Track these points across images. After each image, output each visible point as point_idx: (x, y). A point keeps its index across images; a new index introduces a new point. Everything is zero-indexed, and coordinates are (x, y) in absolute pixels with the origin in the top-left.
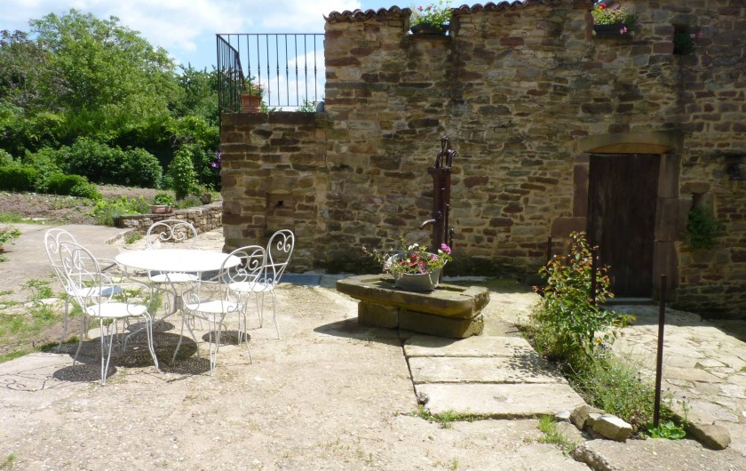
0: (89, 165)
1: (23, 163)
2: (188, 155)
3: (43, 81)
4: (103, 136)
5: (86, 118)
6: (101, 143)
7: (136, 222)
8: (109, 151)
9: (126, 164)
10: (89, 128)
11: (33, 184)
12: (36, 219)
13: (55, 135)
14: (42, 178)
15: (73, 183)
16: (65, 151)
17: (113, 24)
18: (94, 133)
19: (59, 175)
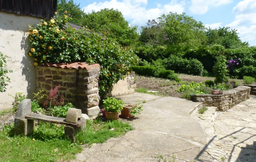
0: (174, 65)
1: (151, 64)
2: (224, 61)
3: (160, 36)
4: (180, 54)
5: (174, 48)
6: (179, 57)
7: (203, 99)
8: (182, 60)
9: (189, 65)
10: (175, 51)
11: (154, 73)
12: (153, 92)
13: (163, 55)
14: (157, 71)
15: (168, 73)
16: (166, 60)
17: (183, 15)
18: (177, 53)
19: (163, 70)
